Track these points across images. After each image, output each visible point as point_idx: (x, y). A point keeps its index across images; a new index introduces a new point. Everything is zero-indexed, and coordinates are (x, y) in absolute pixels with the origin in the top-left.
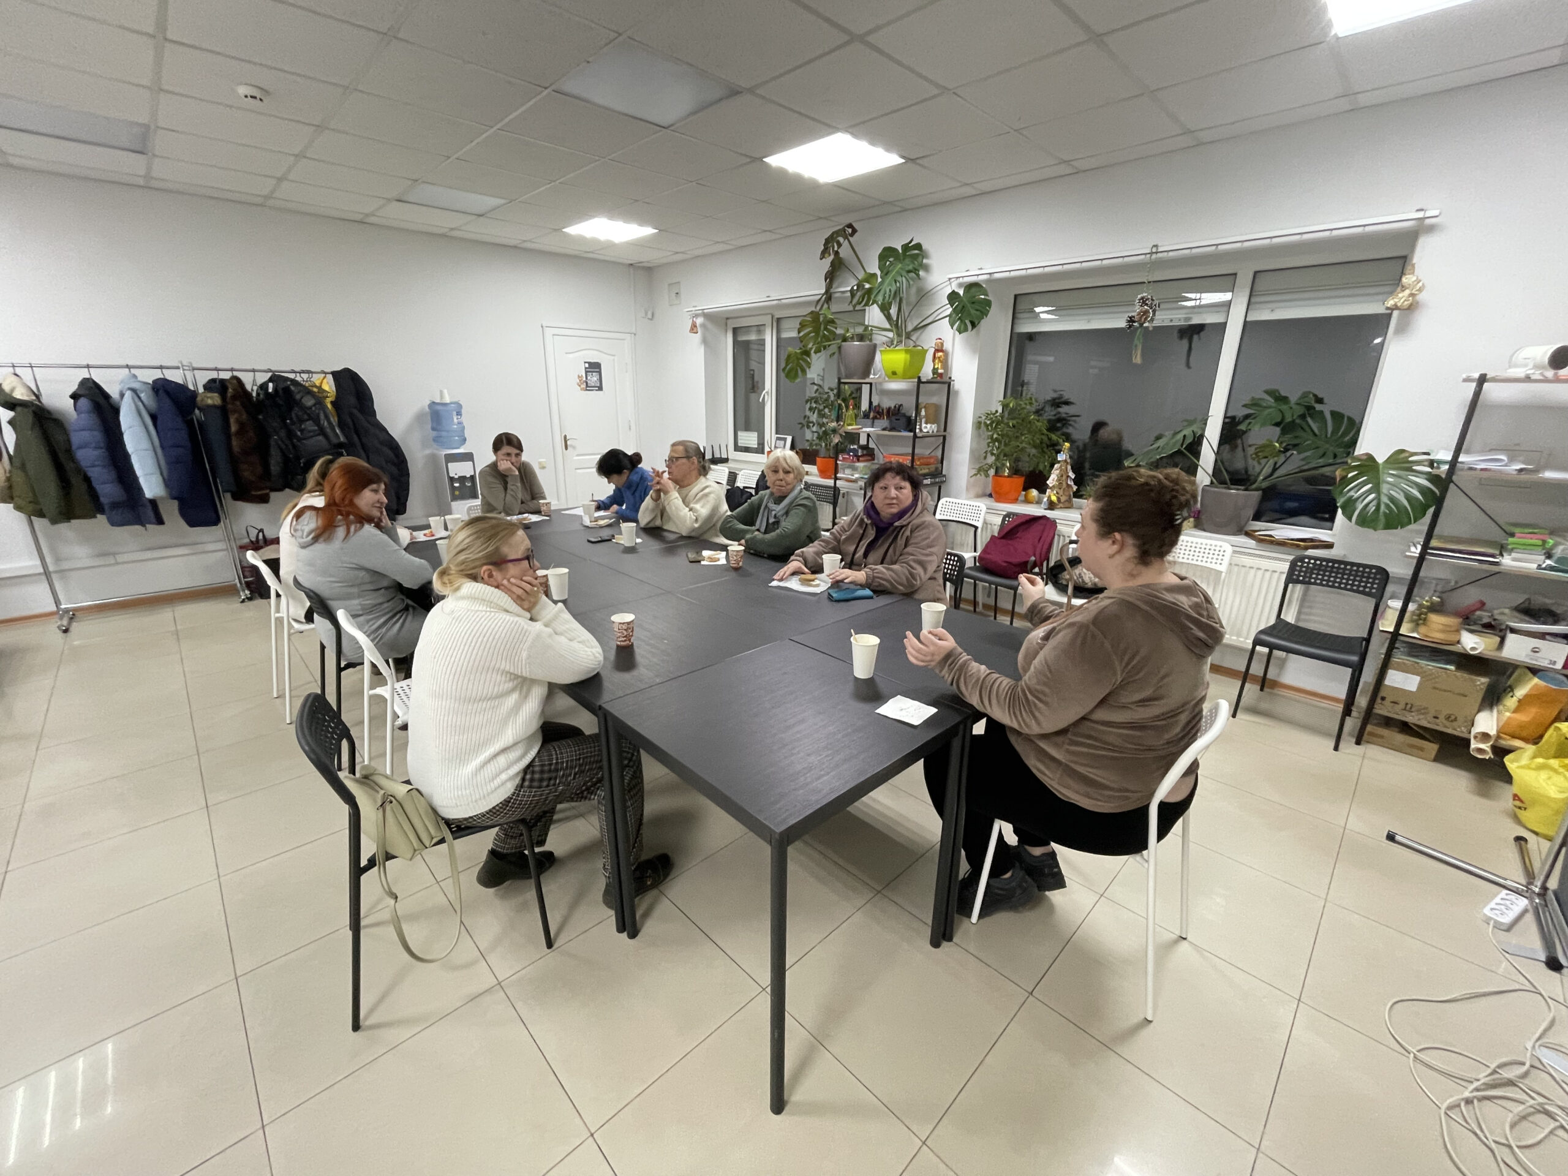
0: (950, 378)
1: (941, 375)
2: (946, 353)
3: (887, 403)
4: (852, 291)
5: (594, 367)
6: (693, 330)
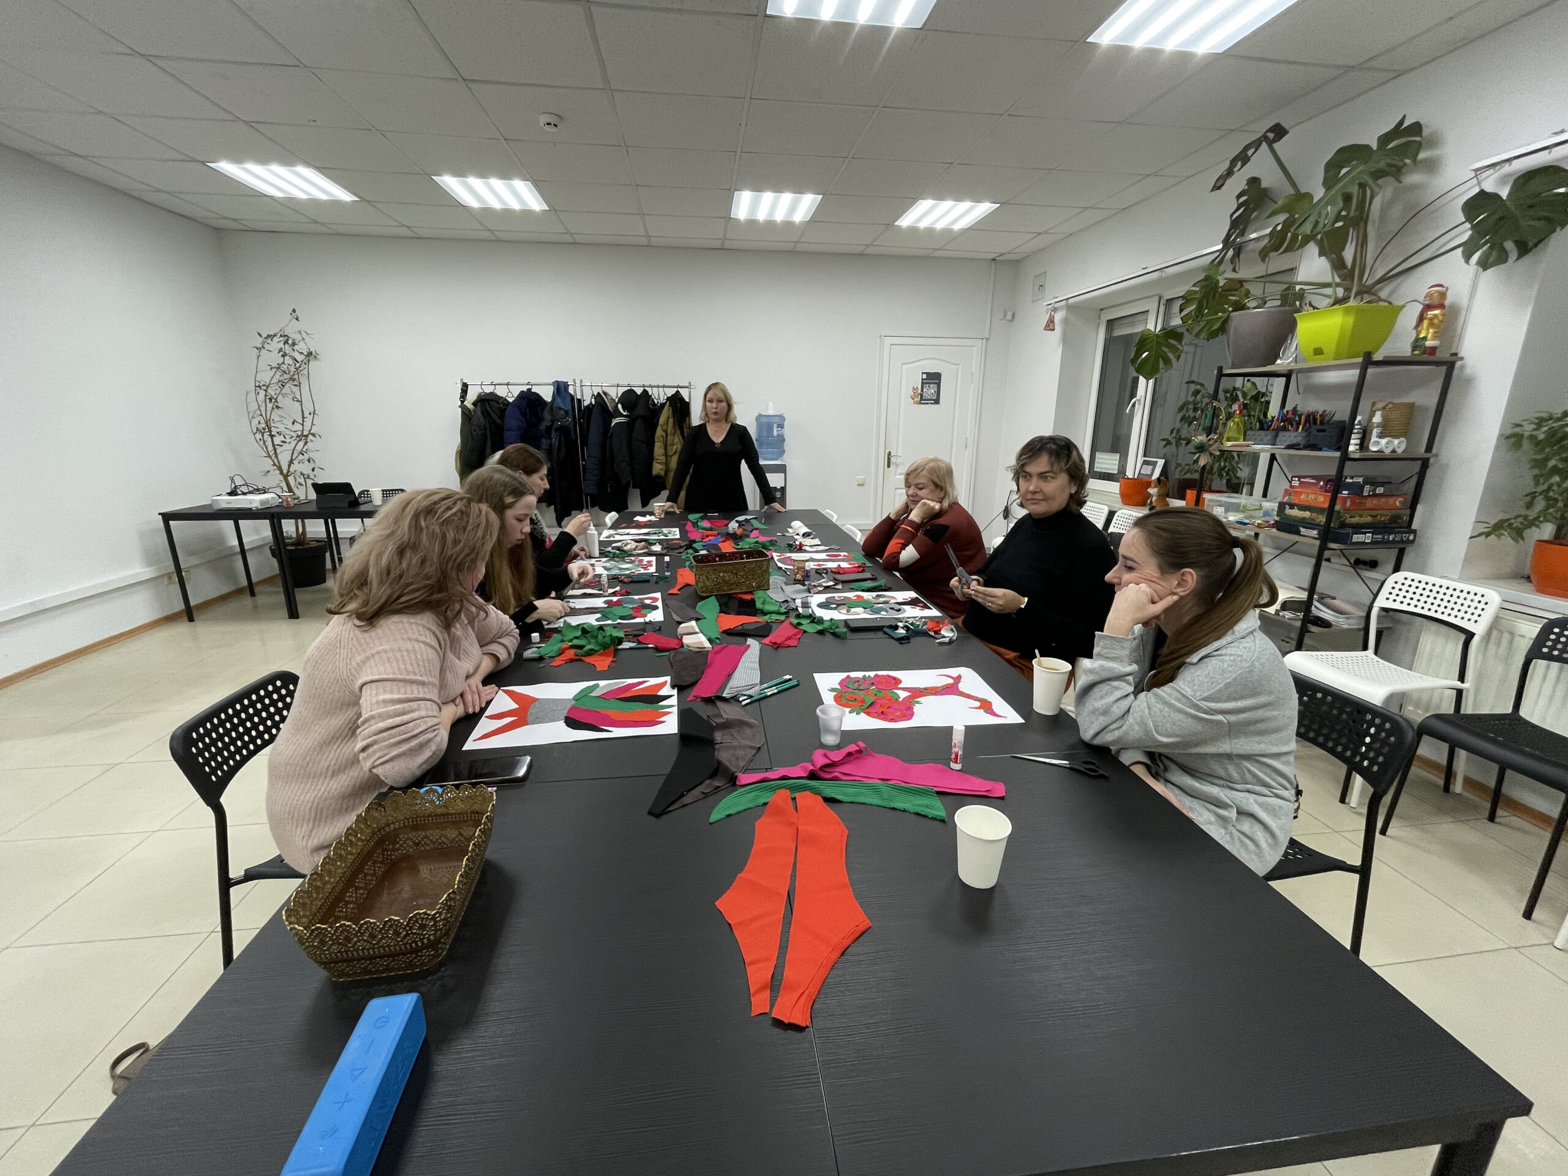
0: (1455, 355)
1: (1432, 350)
2: (1451, 310)
5: (933, 378)
6: (1048, 326)
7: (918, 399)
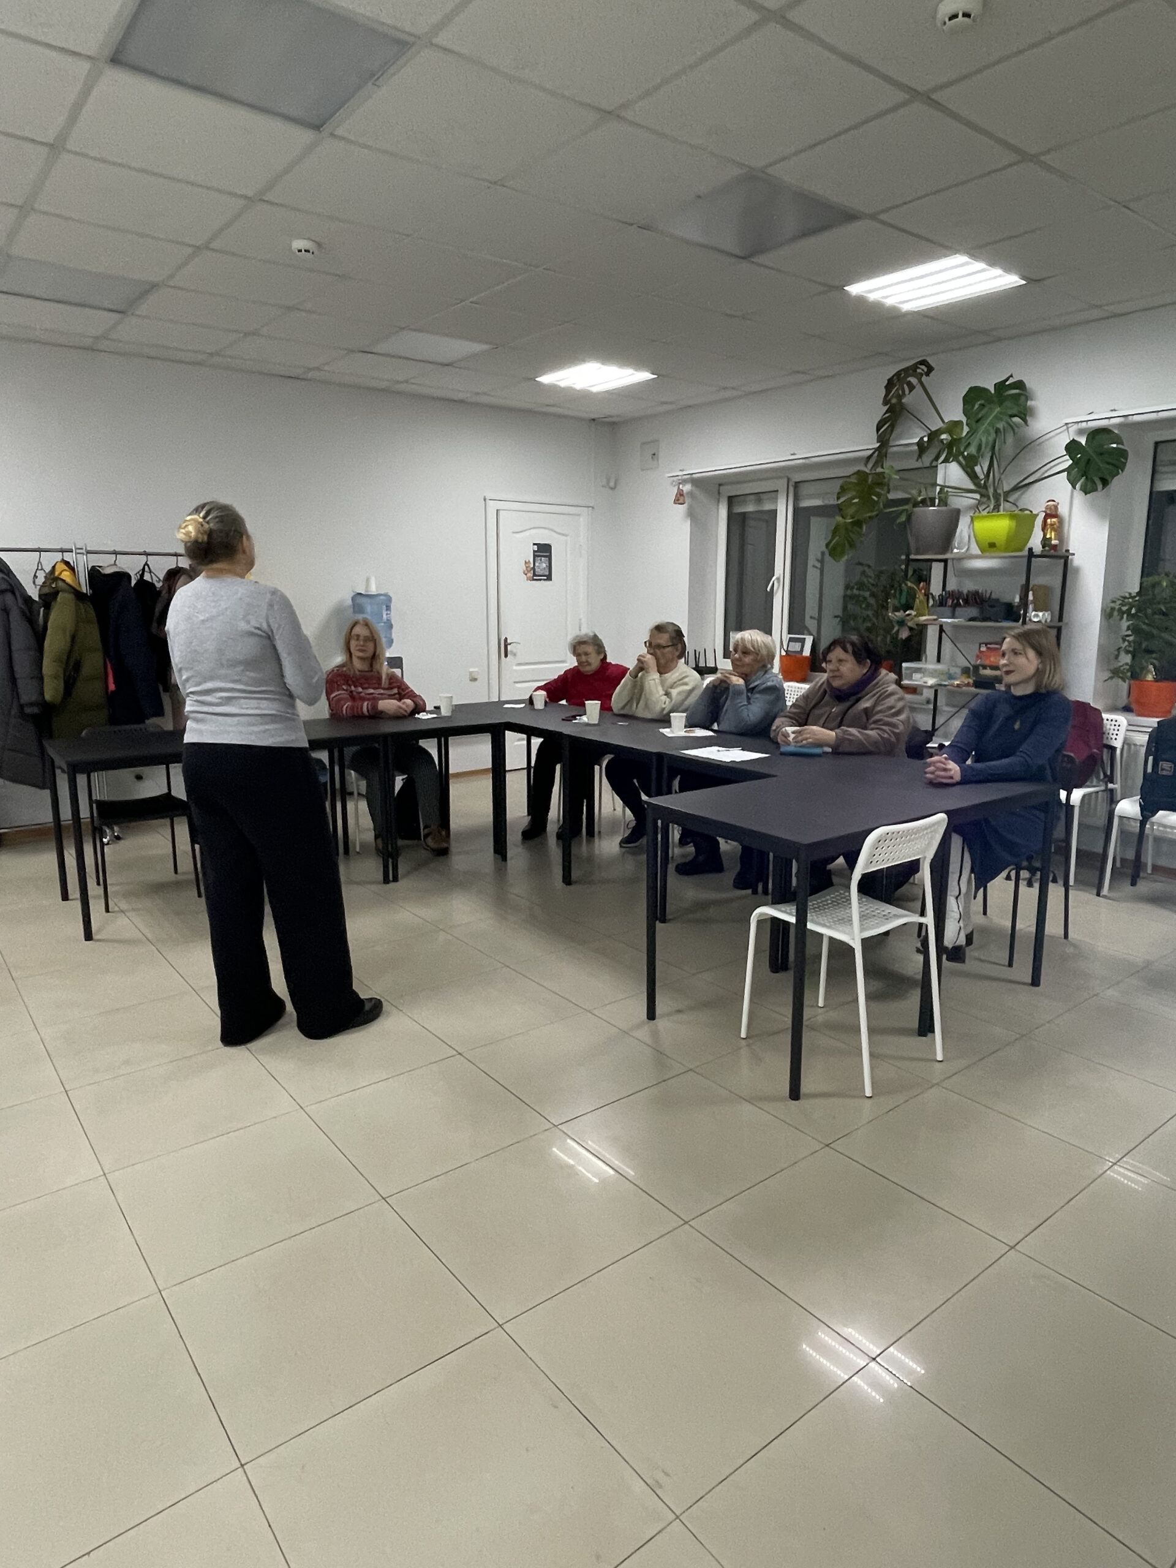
0: (1067, 551)
1: (1055, 547)
2: (1061, 521)
3: (969, 586)
4: (920, 444)
5: (543, 550)
6: (678, 500)
7: (530, 575)
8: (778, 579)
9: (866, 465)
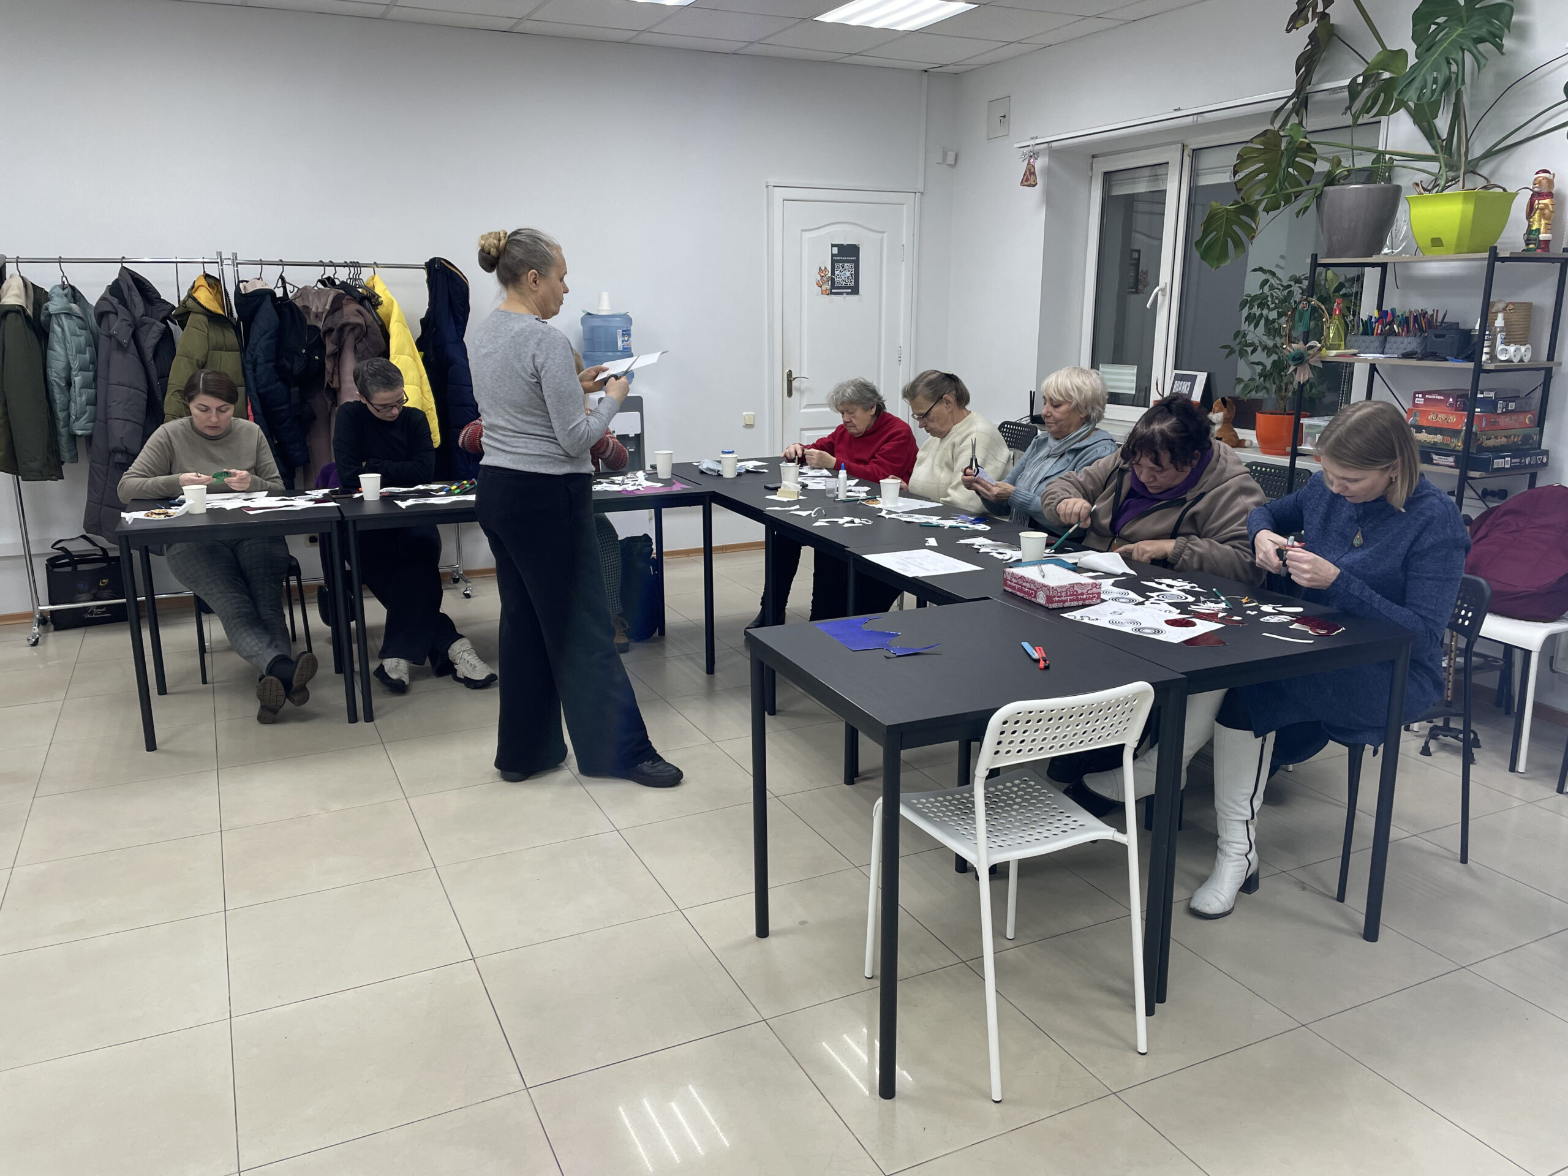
0: (1567, 250)
5: (848, 253)
6: (1027, 180)
7: (827, 287)
8: (1163, 290)
9: (1272, 123)
